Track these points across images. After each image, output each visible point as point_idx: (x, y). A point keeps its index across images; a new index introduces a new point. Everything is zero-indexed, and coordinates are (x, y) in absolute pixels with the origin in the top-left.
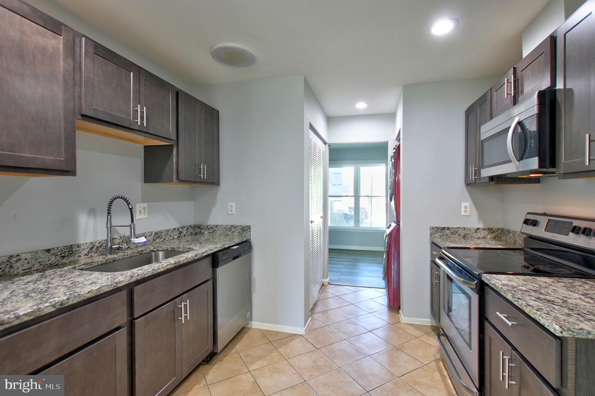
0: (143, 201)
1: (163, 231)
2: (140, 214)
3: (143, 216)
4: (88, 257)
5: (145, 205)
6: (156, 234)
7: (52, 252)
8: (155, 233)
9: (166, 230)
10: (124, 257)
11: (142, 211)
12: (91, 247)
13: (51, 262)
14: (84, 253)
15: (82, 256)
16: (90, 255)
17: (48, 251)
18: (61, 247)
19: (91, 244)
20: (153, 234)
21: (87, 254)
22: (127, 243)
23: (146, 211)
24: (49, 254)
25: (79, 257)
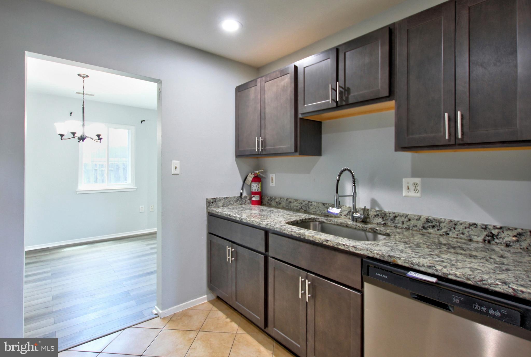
0: (414, 175)
1: (443, 220)
2: (408, 191)
3: (412, 193)
4: (346, 218)
5: (418, 180)
6: (428, 221)
7: (326, 206)
8: (427, 219)
9: (451, 221)
10: (356, 227)
11: (412, 188)
12: (349, 211)
13: (325, 212)
14: (344, 214)
15: (343, 215)
16: (348, 217)
17: (324, 204)
18: (330, 204)
19: (349, 209)
20: (423, 220)
21: (346, 215)
22: (383, 218)
23: (419, 188)
24: (324, 206)
25: (341, 216)
